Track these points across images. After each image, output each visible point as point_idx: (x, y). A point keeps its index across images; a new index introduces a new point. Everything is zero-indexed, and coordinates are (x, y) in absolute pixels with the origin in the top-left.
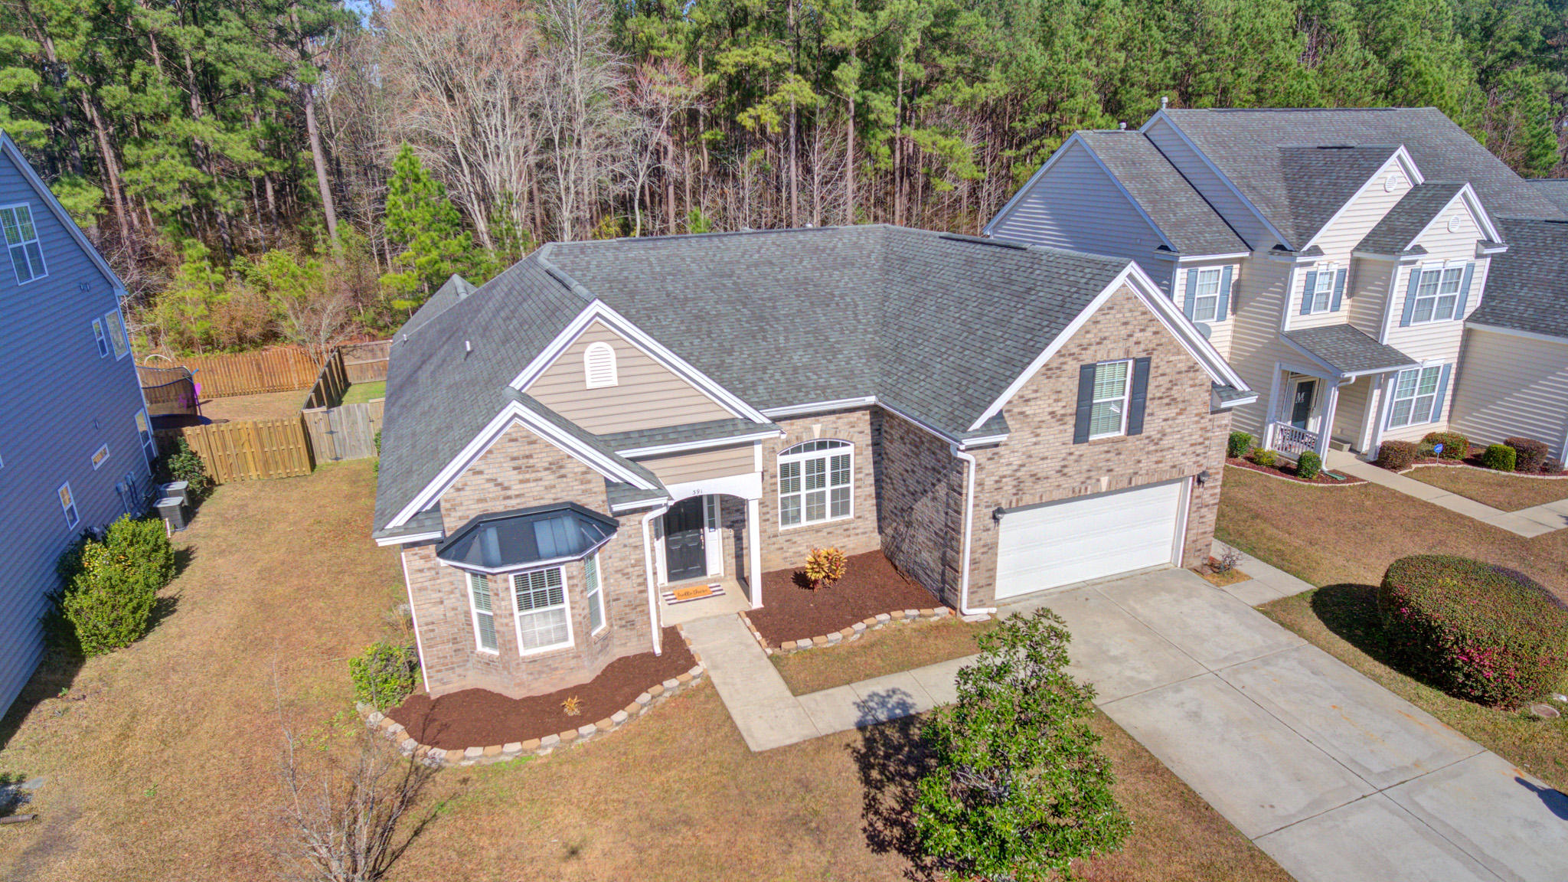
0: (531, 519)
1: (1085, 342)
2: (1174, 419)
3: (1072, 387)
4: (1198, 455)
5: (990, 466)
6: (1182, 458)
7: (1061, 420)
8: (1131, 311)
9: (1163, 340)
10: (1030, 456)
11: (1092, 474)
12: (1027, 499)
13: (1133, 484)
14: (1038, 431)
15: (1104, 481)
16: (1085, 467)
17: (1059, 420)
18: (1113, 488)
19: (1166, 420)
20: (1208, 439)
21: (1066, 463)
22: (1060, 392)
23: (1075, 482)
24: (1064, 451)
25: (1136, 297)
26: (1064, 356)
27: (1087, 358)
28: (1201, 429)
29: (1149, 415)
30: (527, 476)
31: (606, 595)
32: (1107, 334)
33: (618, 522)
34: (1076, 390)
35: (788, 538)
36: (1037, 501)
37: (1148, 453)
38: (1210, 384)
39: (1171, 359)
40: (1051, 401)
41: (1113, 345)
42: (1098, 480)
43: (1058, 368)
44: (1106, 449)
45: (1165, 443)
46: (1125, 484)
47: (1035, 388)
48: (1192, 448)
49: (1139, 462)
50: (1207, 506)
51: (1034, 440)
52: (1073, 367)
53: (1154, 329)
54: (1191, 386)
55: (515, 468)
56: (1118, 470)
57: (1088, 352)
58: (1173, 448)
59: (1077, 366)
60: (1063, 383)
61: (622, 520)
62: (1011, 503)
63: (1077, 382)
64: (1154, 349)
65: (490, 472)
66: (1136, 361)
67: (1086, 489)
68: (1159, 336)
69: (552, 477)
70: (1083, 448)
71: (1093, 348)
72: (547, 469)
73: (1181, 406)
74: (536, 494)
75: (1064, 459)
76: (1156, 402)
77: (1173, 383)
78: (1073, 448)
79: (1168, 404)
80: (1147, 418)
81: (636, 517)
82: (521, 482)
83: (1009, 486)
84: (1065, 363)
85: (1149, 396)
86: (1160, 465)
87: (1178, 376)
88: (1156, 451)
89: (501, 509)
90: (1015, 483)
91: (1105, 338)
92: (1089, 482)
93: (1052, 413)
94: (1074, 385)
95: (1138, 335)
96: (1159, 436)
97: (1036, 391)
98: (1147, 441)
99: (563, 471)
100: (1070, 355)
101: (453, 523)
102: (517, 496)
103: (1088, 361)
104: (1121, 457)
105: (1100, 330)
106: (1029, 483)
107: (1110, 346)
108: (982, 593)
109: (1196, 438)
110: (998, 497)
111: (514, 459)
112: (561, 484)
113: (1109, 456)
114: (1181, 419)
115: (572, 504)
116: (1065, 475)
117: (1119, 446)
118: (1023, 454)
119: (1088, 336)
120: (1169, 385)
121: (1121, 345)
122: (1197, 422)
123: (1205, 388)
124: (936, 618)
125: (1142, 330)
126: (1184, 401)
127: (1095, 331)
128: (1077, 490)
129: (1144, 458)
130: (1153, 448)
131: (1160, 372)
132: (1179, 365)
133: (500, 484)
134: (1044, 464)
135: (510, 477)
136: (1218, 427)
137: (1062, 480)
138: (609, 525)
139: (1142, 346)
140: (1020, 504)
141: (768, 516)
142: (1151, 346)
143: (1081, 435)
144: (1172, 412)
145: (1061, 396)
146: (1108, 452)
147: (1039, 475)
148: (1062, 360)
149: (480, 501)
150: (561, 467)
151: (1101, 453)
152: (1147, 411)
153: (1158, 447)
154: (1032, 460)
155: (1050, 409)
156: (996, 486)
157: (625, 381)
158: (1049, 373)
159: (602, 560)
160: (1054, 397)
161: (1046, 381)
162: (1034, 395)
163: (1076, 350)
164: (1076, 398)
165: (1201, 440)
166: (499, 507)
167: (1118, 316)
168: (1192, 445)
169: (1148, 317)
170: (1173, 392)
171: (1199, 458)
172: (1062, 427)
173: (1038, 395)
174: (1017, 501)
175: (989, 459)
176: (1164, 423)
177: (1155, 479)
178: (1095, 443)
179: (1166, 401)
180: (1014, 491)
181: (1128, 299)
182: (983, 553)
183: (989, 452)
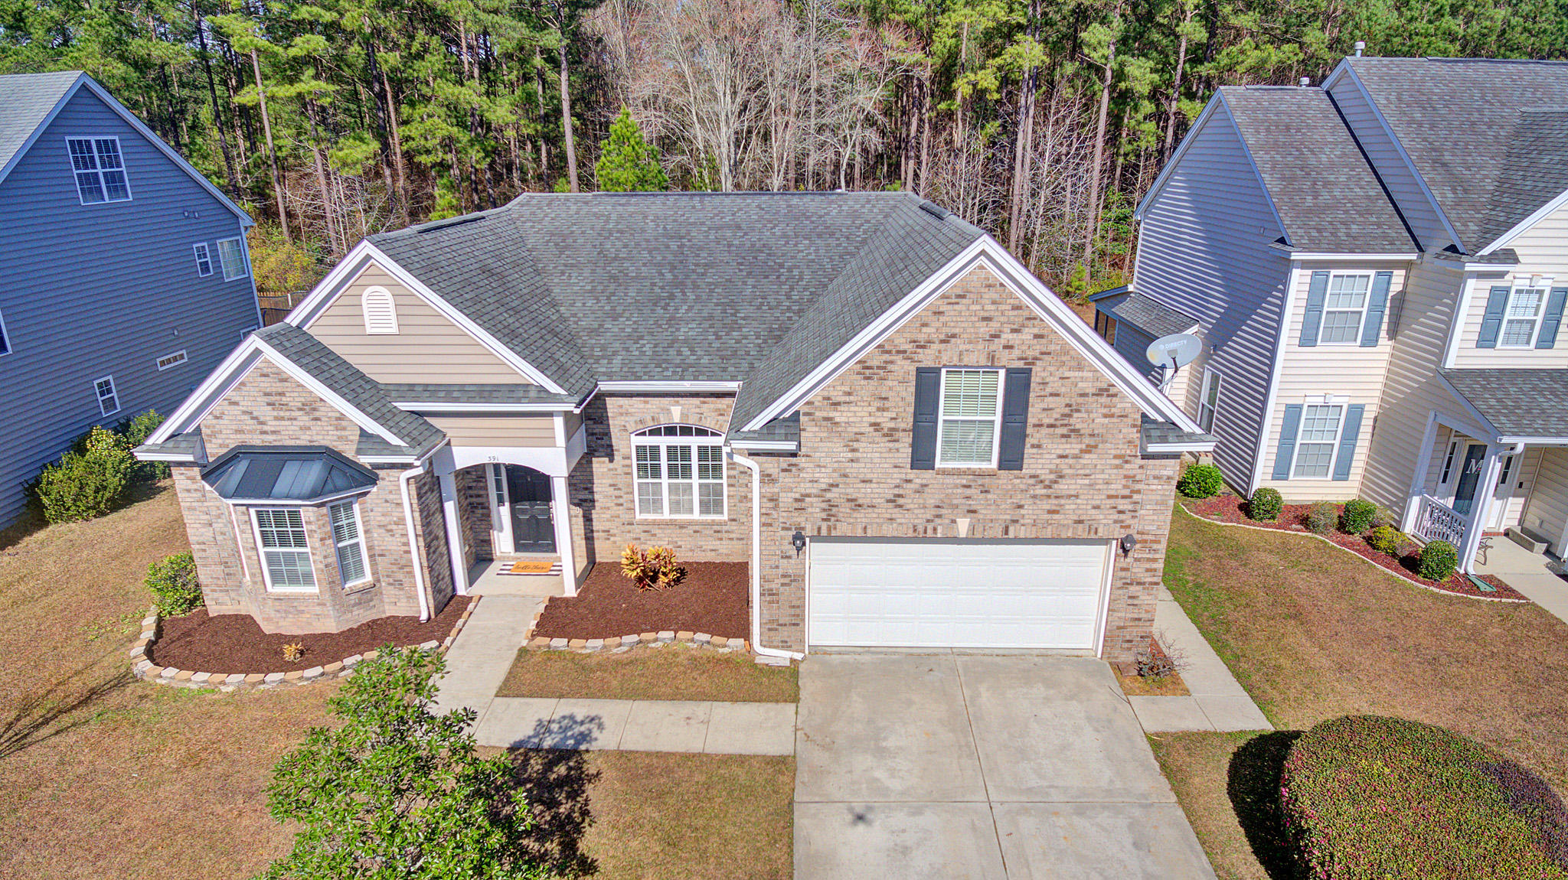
0: (286, 457)
1: (922, 338)
2: (1076, 457)
3: (904, 394)
4: (1120, 512)
5: (786, 479)
6: (1094, 512)
7: (891, 434)
8: (994, 303)
9: (1052, 348)
10: (845, 476)
11: (943, 511)
12: (842, 529)
13: (1011, 535)
14: (855, 445)
15: (963, 526)
16: (932, 502)
17: (885, 435)
18: (978, 535)
19: (1061, 457)
20: (1138, 492)
21: (901, 492)
22: (886, 399)
23: (920, 518)
24: (897, 476)
25: (1002, 285)
26: (889, 352)
27: (927, 359)
28: (1126, 477)
29: (1033, 446)
30: (282, 414)
31: (370, 548)
32: (957, 331)
33: (377, 475)
34: (912, 399)
35: (646, 528)
36: (860, 533)
37: (1034, 497)
38: (1139, 416)
39: (1067, 374)
40: (874, 409)
41: (968, 346)
42: (954, 521)
43: (879, 368)
44: (964, 482)
45: (1062, 487)
46: (998, 533)
47: (847, 389)
48: (1112, 501)
49: (1020, 507)
50: (1139, 584)
51: (850, 455)
52: (905, 369)
53: (1036, 331)
54: (1105, 416)
55: (269, 404)
56: (984, 512)
57: (927, 351)
58: (1077, 497)
59: (912, 368)
60: (891, 389)
61: (381, 473)
62: (819, 529)
63: (913, 389)
64: (1036, 359)
65: (245, 405)
66: (1010, 372)
67: (935, 529)
68: (1044, 341)
69: (306, 418)
70: (926, 475)
71: (936, 346)
72: (300, 409)
73: (1087, 440)
74: (292, 434)
75: (897, 487)
76: (1045, 431)
77: (1072, 409)
78: (912, 474)
79: (1063, 436)
80: (1028, 450)
81: (394, 472)
82: (276, 418)
83: (815, 509)
84: (892, 362)
85: (1031, 420)
86: (1056, 516)
87: (1081, 400)
88: (1049, 497)
89: (258, 443)
90: (825, 505)
91: (954, 336)
92: (938, 521)
93: (876, 426)
94: (909, 392)
95: (1007, 337)
96: (1053, 477)
97: (849, 394)
98: (1032, 481)
99: (317, 414)
100: (899, 352)
101: (215, 450)
102: (273, 432)
103: (928, 363)
104: (989, 496)
105: (945, 324)
106: (845, 509)
107: (962, 347)
108: (784, 633)
109: (1117, 487)
110: (799, 519)
111: (266, 394)
112: (316, 427)
113: (968, 492)
114: (1088, 459)
115: (327, 448)
116: (901, 506)
117: (987, 481)
118: (834, 471)
119: (924, 329)
120: (1067, 410)
121: (980, 347)
122: (1117, 467)
123: (1130, 421)
124: (726, 650)
125: (1014, 331)
126: (1092, 435)
127: (938, 324)
128: (921, 529)
129: (1027, 502)
130: (1044, 491)
131: (1049, 390)
132: (1080, 385)
133: (256, 418)
134: (868, 489)
135: (266, 413)
136: (1155, 477)
137: (896, 513)
138: (368, 477)
139: (1016, 353)
140: (833, 533)
141: (621, 501)
142: (1030, 353)
143: (922, 458)
144: (1073, 447)
145: (887, 404)
146: (969, 487)
147: (860, 502)
148: (886, 357)
149: (239, 431)
150: (315, 409)
151: (956, 486)
152: (1029, 441)
153: (1050, 491)
154: (848, 480)
155: (872, 420)
156: (797, 505)
157: (405, 330)
158: (867, 372)
159: (363, 511)
160: (879, 404)
161: (863, 382)
162: (847, 399)
163: (909, 347)
164: (911, 409)
165: (1127, 492)
166: (257, 440)
167: (974, 307)
168: (1109, 497)
169: (1026, 313)
170: (1072, 421)
171: (1122, 517)
172: (891, 445)
173: (852, 398)
174: (829, 529)
175: (784, 470)
176: (1058, 461)
177: (1048, 533)
178: (944, 472)
179: (1064, 431)
180: (824, 515)
181: (990, 286)
182: (783, 585)
183: (784, 462)
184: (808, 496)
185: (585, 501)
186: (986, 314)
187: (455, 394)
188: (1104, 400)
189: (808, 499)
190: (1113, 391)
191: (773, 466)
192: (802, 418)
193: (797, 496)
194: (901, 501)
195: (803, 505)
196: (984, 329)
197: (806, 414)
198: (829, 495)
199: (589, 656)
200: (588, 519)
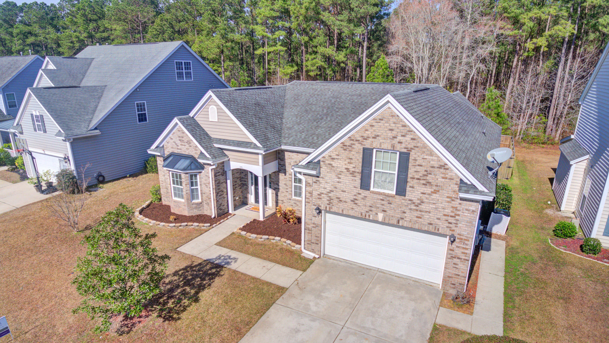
0: (182, 157)
1: (365, 135)
2: (429, 194)
3: (358, 158)
4: (450, 223)
6: (437, 221)
7: (353, 173)
8: (394, 123)
9: (419, 145)
10: (336, 188)
13: (400, 224)
15: (380, 217)
16: (368, 204)
17: (351, 174)
18: (387, 222)
19: (423, 193)
20: (459, 215)
21: (356, 198)
22: (351, 159)
25: (398, 116)
27: (368, 144)
28: (452, 207)
29: (410, 187)
30: (182, 143)
31: (201, 191)
33: (204, 167)
34: (361, 160)
35: (296, 202)
37: (411, 209)
38: (458, 180)
39: (425, 157)
41: (384, 141)
43: (349, 146)
44: (381, 198)
45: (423, 207)
47: (337, 153)
48: (446, 218)
49: (404, 212)
51: (338, 180)
52: (359, 147)
53: (412, 137)
54: (443, 178)
55: (180, 140)
56: (389, 212)
57: (367, 141)
58: (429, 212)
59: (361, 148)
60: (353, 155)
61: (205, 166)
62: (326, 207)
63: (361, 156)
64: (412, 149)
65: (174, 140)
66: (401, 153)
67: (369, 216)
68: (415, 141)
69: (188, 146)
71: (371, 139)
72: (187, 143)
73: (434, 188)
74: (185, 150)
77: (427, 173)
79: (424, 184)
80: (408, 189)
81: (208, 166)
82: (182, 145)
83: (325, 199)
84: (354, 144)
85: (410, 176)
87: (432, 169)
88: (417, 210)
90: (328, 198)
91: (378, 136)
92: (370, 212)
93: (347, 169)
96: (419, 202)
97: (338, 155)
98: (410, 202)
99: (191, 145)
100: (357, 140)
101: (167, 153)
102: (180, 149)
103: (368, 146)
104: (392, 206)
105: (374, 131)
106: (335, 201)
107: (381, 141)
108: (313, 246)
110: (319, 202)
111: (179, 137)
112: (191, 149)
113: (383, 202)
114: (434, 196)
115: (192, 156)
116: (356, 204)
118: (332, 185)
119: (366, 132)
120: (425, 173)
122: (448, 202)
123: (454, 182)
125: (403, 136)
126: (437, 186)
127: (372, 131)
128: (364, 214)
129: (407, 211)
130: (415, 208)
131: (417, 163)
132: (431, 162)
133: (176, 144)
135: (179, 143)
136: (466, 210)
138: (201, 167)
139: (403, 145)
143: (365, 185)
145: (352, 161)
146: (383, 200)
147: (341, 199)
148: (352, 142)
149: (172, 148)
150: (190, 143)
151: (378, 199)
152: (409, 185)
153: (417, 208)
154: (337, 190)
155: (346, 167)
157: (220, 121)
158: (345, 147)
159: (200, 178)
160: (349, 161)
161: (343, 151)
162: (337, 157)
163: (360, 139)
164: (361, 164)
165: (453, 214)
166: (176, 151)
167: (386, 125)
168: (445, 215)
169: (408, 129)
170: (428, 178)
171: (450, 225)
172: (353, 178)
173: (339, 157)
174: (330, 208)
175: (315, 182)
176: (421, 195)
177: (416, 226)
178: (373, 192)
180: (328, 202)
181: (392, 116)
184: (323, 193)
185: (276, 188)
186: (391, 128)
187: (231, 143)
188: (442, 170)
189: (322, 195)
190: (446, 167)
191: (310, 180)
192: (321, 163)
193: (319, 193)
194: (356, 202)
195: (321, 197)
196: (390, 134)
197: (323, 161)
198: (330, 195)
199: (251, 239)
200: (277, 195)
